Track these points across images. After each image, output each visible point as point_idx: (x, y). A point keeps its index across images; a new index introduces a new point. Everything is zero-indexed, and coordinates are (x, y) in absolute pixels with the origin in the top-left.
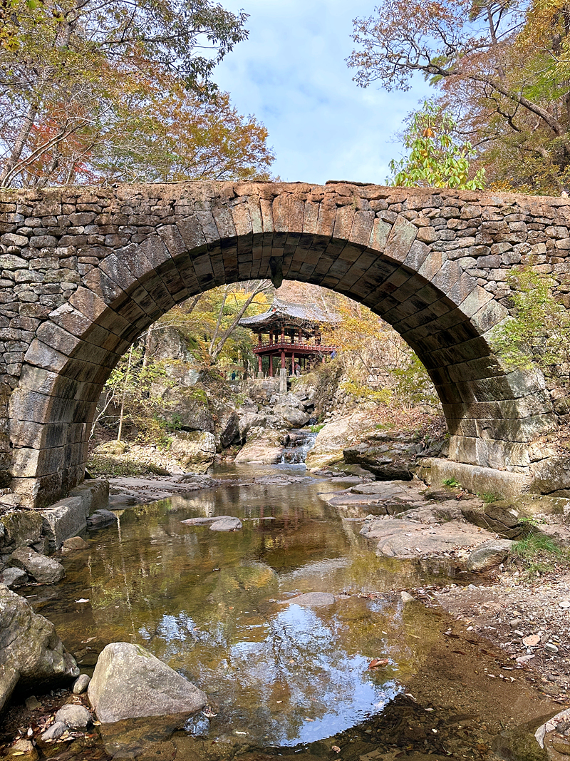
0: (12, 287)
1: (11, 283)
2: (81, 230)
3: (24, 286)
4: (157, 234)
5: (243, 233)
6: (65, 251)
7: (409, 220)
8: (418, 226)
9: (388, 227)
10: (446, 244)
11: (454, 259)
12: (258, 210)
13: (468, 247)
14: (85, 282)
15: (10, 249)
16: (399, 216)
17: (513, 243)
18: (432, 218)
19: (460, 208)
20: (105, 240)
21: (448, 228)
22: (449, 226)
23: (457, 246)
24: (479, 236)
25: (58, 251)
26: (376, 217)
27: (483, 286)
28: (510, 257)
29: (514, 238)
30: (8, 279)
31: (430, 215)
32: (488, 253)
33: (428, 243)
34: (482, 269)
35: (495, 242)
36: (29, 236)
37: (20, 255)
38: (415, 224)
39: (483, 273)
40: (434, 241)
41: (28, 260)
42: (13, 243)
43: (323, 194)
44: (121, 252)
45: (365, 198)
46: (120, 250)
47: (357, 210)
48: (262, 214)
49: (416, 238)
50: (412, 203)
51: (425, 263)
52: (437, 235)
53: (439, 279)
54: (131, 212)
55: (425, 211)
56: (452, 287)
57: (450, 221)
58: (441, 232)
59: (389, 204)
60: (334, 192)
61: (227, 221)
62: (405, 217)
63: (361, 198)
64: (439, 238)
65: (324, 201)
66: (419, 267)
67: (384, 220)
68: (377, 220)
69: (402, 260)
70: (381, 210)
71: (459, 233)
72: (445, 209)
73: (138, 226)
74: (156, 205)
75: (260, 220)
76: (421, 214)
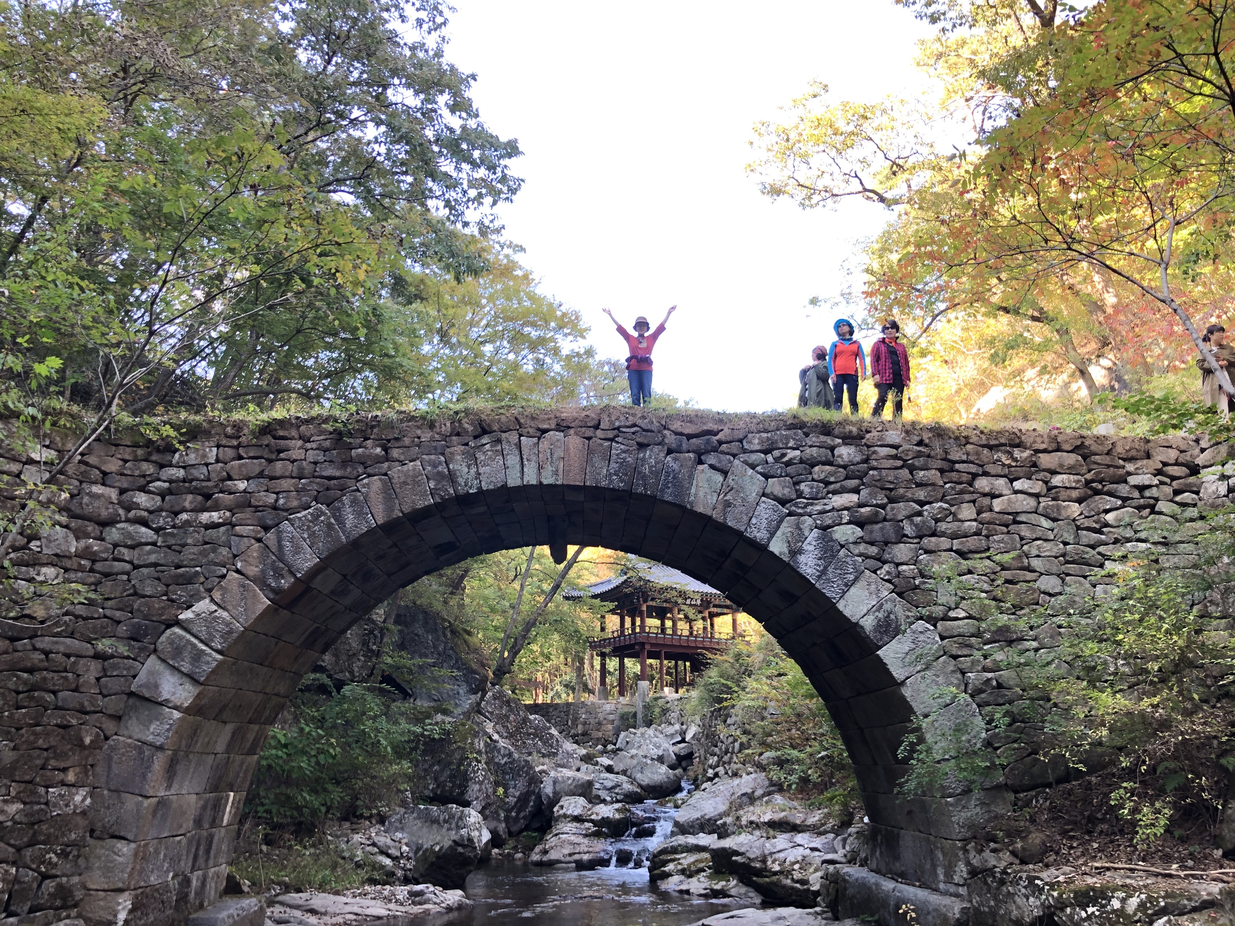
0: (128, 574)
1: (128, 567)
3: (145, 571)
5: (491, 487)
6: (215, 516)
7: (753, 467)
9: (718, 478)
10: (812, 504)
11: (825, 528)
12: (517, 452)
13: (845, 509)
14: (239, 565)
15: (132, 514)
16: (736, 462)
17: (922, 504)
18: (788, 464)
19: (832, 449)
20: (277, 501)
21: (813, 480)
22: (815, 477)
23: (828, 508)
24: (864, 492)
25: (205, 517)
26: (701, 462)
27: (875, 572)
28: (916, 525)
29: (921, 494)
30: (124, 561)
31: (785, 459)
32: (880, 518)
33: (783, 502)
34: (872, 544)
35: (892, 501)
36: (163, 495)
37: (145, 524)
38: (761, 474)
39: (874, 550)
40: (793, 500)
41: (157, 531)
42: (137, 506)
43: (618, 428)
44: (300, 519)
45: (681, 434)
46: (299, 515)
47: (670, 452)
48: (522, 458)
49: (764, 495)
50: (756, 441)
51: (779, 533)
52: (797, 491)
53: (802, 559)
54: (321, 458)
55: (776, 453)
56: (824, 572)
57: (816, 469)
58: (802, 486)
59: (720, 443)
60: (634, 425)
61: (466, 470)
62: (745, 462)
63: (676, 434)
64: (800, 495)
65: (619, 439)
66: (770, 539)
67: (712, 467)
68: (700, 467)
69: (742, 529)
70: (707, 452)
71: (831, 487)
72: (808, 451)
73: (330, 478)
74: (360, 447)
75: (518, 467)
76: (770, 459)
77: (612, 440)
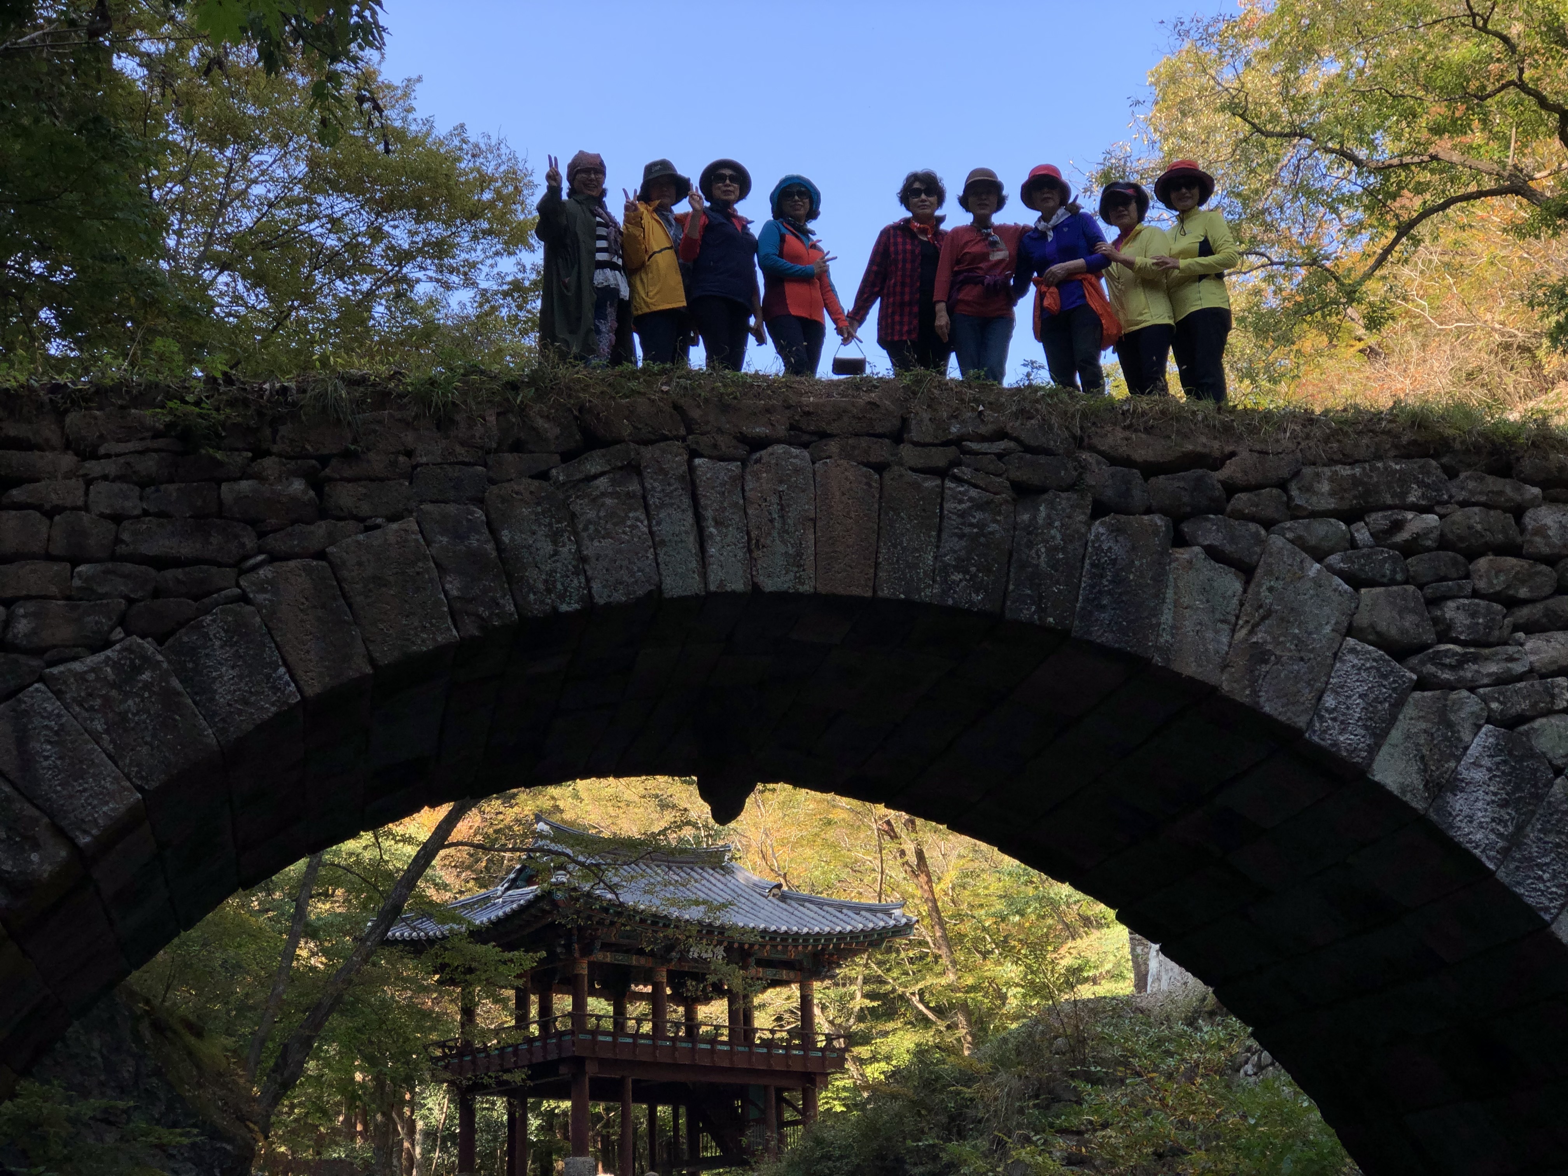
4: (244, 598)
5: (619, 597)
7: (1319, 555)
8: (1356, 582)
9: (1232, 582)
10: (1475, 659)
11: (1513, 723)
12: (686, 501)
16: (1277, 541)
18: (1409, 549)
19: (1518, 512)
21: (1475, 594)
22: (1482, 585)
23: (1519, 668)
26: (1180, 541)
31: (1399, 537)
33: (1401, 652)
38: (1341, 574)
40: (1427, 646)
43: (957, 442)
44: (81, 677)
45: (1128, 462)
46: (77, 666)
47: (1099, 510)
48: (699, 518)
49: (1350, 631)
50: (1325, 487)
51: (1396, 735)
52: (1436, 621)
53: (1459, 803)
54: (132, 504)
55: (1378, 519)
56: (1515, 841)
57: (1483, 563)
58: (1450, 610)
59: (1231, 489)
60: (1001, 435)
61: (549, 548)
62: (1299, 542)
63: (1114, 460)
64: (1445, 634)
65: (965, 472)
66: (1373, 750)
67: (1214, 553)
68: (1183, 554)
69: (1301, 722)
70: (1198, 513)
71: (1524, 613)
72: (1458, 515)
73: (161, 563)
74: (244, 476)
75: (691, 541)
76: (1362, 534)
77: (942, 473)
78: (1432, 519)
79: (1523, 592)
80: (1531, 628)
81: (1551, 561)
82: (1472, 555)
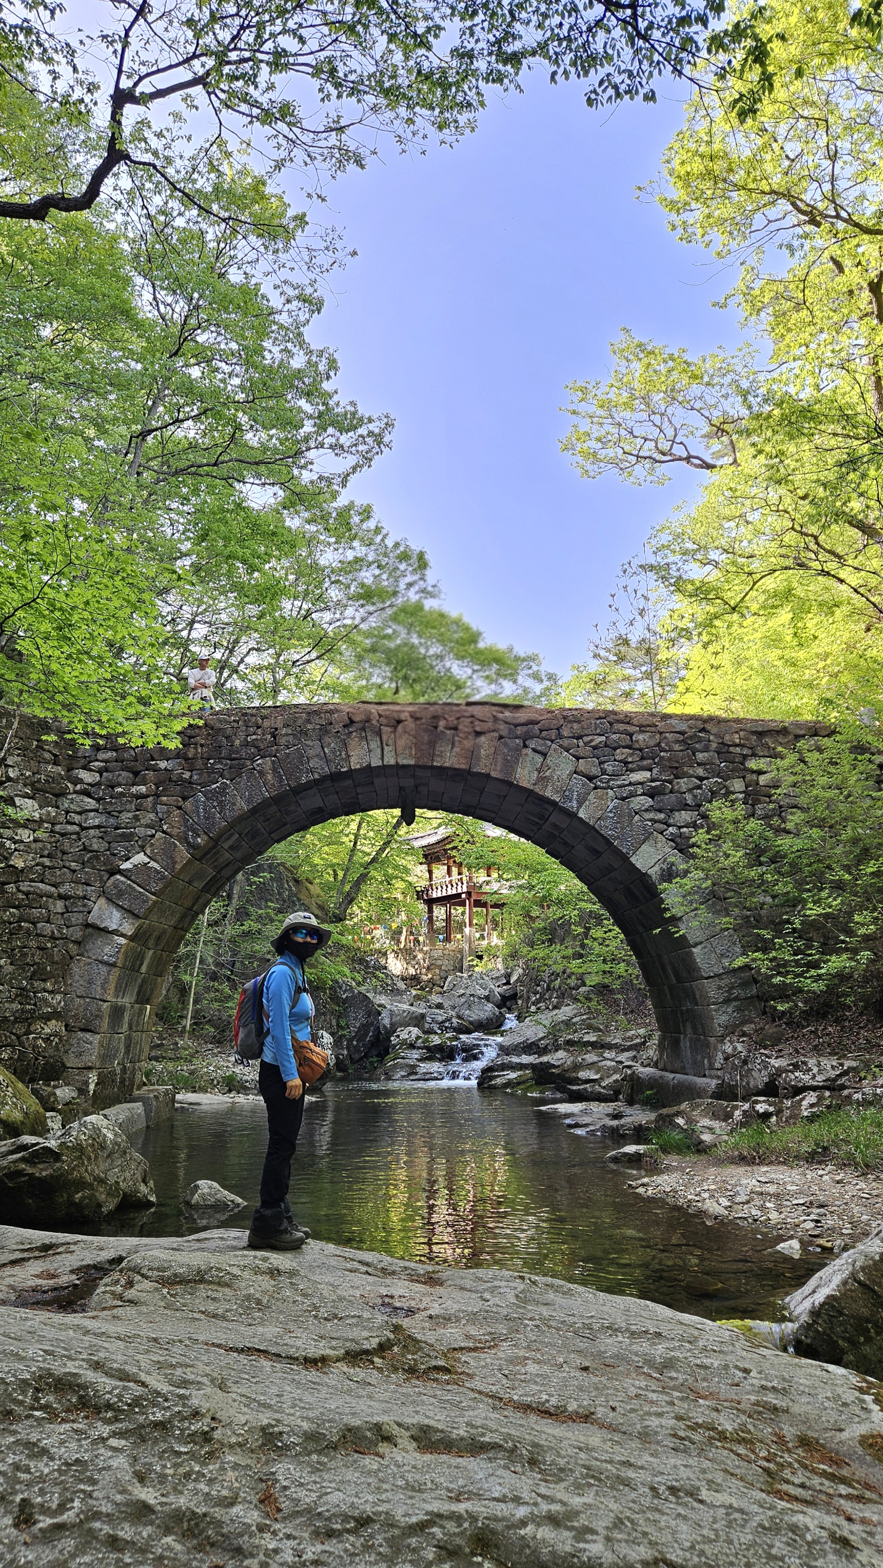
0: (78, 833)
1: (77, 828)
2: (163, 764)
3: (92, 832)
4: (254, 769)
6: (143, 789)
9: (539, 759)
11: (623, 799)
13: (640, 783)
14: (165, 827)
15: (78, 787)
17: (701, 779)
18: (595, 748)
19: (631, 735)
20: (191, 777)
23: (626, 782)
24: (655, 771)
25: (134, 790)
26: (525, 746)
27: (661, 833)
28: (695, 796)
29: (700, 772)
30: (74, 824)
31: (593, 744)
32: (668, 791)
33: (591, 778)
34: (660, 811)
35: (677, 777)
36: (100, 772)
37: (89, 795)
39: (662, 816)
41: (98, 800)
42: (81, 781)
44: (210, 791)
46: (209, 788)
47: (500, 738)
48: (382, 744)
49: (575, 772)
50: (571, 729)
51: (587, 803)
52: (602, 769)
53: (604, 823)
54: (224, 743)
55: (586, 739)
56: (621, 834)
57: (618, 751)
59: (542, 730)
61: (338, 753)
62: (561, 746)
64: (604, 772)
66: (578, 808)
67: (534, 750)
69: (558, 800)
70: (531, 738)
71: (630, 766)
72: (612, 737)
73: (232, 759)
74: (254, 734)
76: (581, 744)
78: (603, 738)
79: (630, 760)
80: (632, 771)
81: (641, 750)
82: (615, 749)
